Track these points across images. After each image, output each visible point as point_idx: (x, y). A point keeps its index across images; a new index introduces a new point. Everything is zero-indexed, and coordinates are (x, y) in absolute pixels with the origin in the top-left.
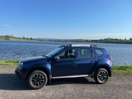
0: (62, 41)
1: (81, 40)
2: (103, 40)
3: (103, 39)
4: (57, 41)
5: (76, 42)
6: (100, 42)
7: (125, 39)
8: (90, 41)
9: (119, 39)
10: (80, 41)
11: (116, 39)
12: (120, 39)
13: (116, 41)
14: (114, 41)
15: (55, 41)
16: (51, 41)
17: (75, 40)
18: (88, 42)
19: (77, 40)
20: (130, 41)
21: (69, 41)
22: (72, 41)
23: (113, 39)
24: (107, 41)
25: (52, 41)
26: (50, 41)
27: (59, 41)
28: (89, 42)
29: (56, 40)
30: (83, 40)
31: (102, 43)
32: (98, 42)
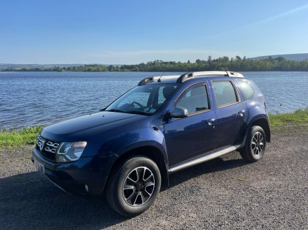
0: (46, 70)
1: (96, 65)
2: (147, 65)
3: (146, 63)
4: (30, 71)
5: (86, 71)
6: (141, 71)
7: (189, 62)
8: (117, 67)
9: (177, 62)
10: (95, 68)
11: (171, 63)
12: (179, 62)
13: (172, 66)
14: (167, 66)
15: (24, 70)
16: (11, 70)
17: (81, 66)
18: (114, 71)
19: (86, 66)
20: (197, 65)
21: (64, 68)
22: (74, 68)
23: (166, 63)
24: (156, 68)
25: (15, 71)
26: (7, 70)
27: (37, 70)
28: (117, 71)
29: (28, 68)
30: (101, 66)
31: (145, 71)
32: (136, 71)
